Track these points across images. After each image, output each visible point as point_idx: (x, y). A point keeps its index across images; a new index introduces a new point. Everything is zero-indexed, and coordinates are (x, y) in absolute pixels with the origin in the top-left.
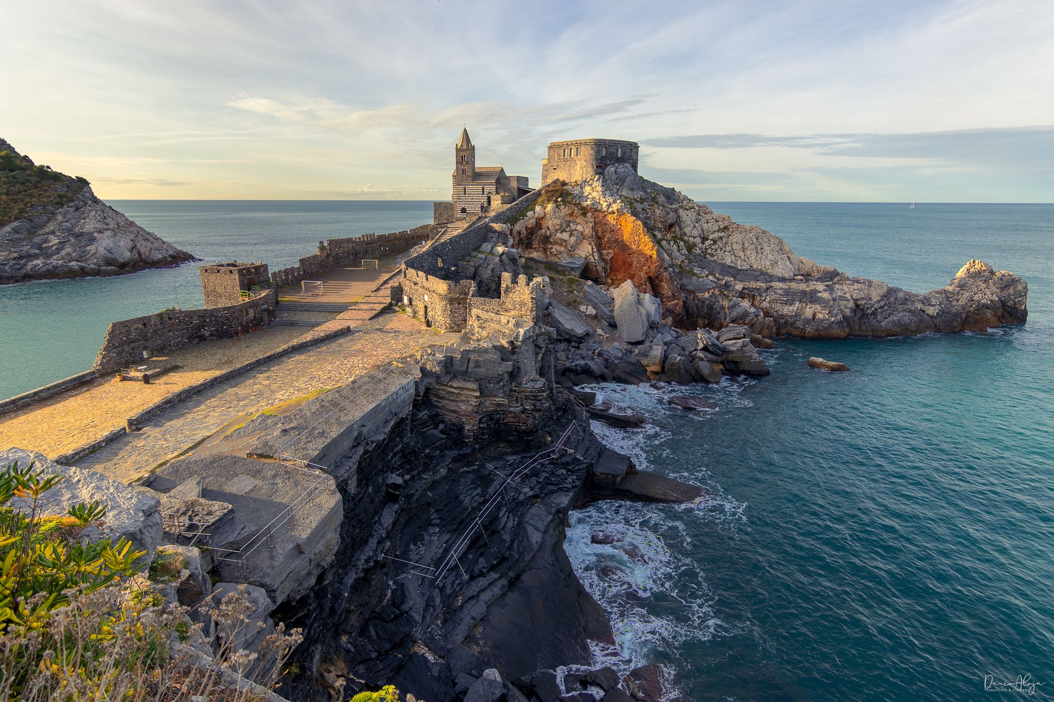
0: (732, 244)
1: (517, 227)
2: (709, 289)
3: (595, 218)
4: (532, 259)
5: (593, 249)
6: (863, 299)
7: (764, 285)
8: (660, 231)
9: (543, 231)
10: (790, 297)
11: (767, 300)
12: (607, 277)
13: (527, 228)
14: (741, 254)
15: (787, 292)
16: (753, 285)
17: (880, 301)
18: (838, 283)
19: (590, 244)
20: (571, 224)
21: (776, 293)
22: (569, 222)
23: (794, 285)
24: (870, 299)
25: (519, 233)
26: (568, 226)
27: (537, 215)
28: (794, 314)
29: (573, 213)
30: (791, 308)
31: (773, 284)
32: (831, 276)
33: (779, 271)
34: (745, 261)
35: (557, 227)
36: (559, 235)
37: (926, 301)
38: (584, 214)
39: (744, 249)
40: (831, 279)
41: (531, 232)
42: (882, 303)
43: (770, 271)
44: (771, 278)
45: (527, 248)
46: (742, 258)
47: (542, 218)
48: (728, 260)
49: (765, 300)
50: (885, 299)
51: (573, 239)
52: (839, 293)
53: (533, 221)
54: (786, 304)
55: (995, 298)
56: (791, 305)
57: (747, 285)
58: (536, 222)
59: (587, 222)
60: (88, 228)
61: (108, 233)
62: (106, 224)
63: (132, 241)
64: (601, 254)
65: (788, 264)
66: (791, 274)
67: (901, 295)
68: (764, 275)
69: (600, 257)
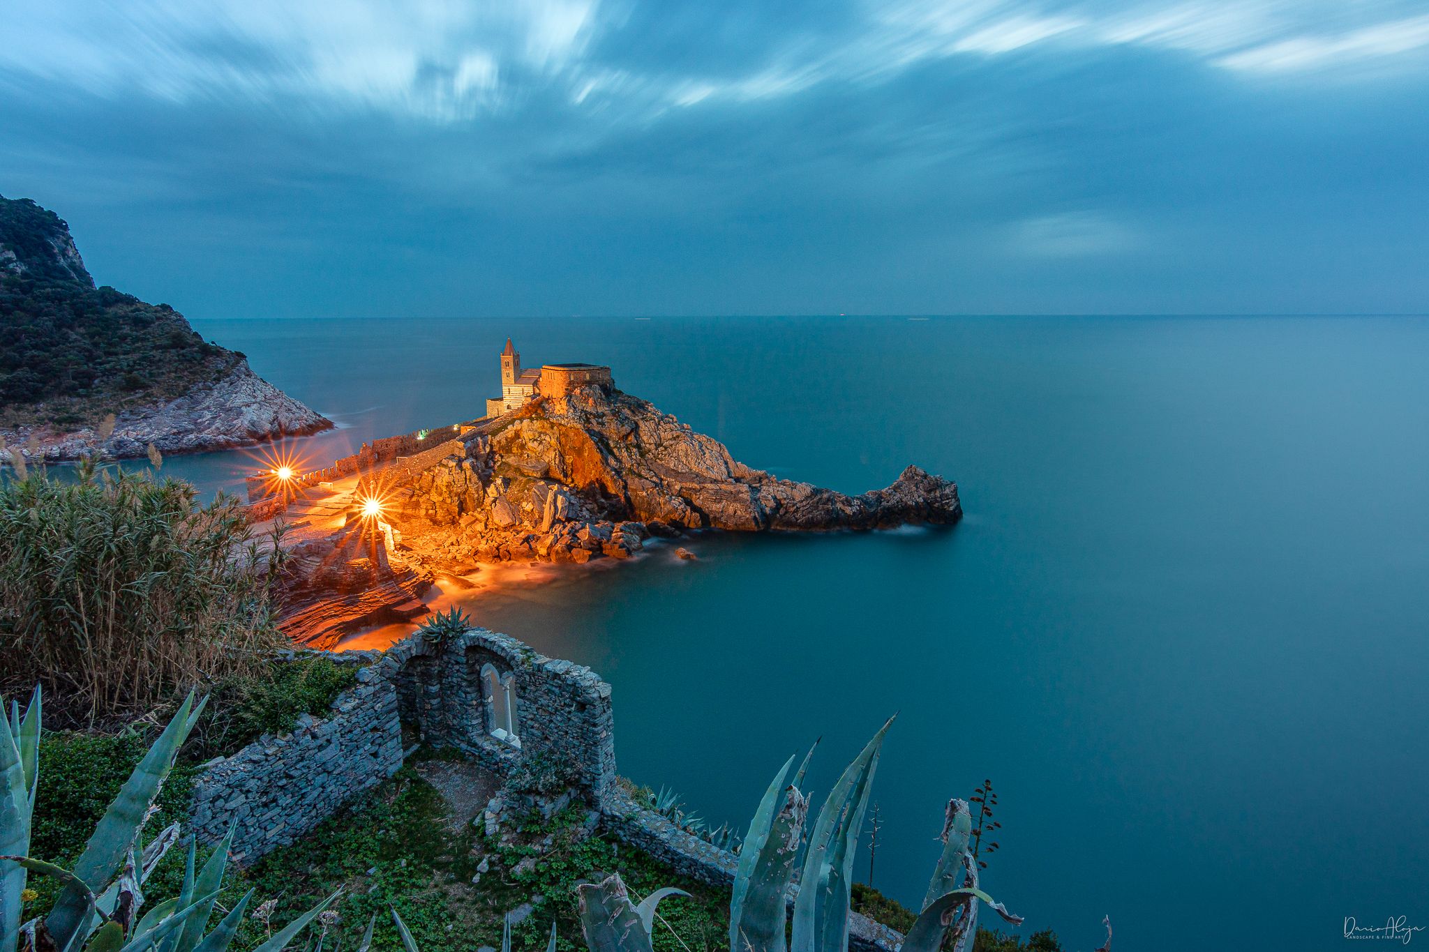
2: (648, 488)
3: (560, 431)
5: (555, 455)
7: (697, 486)
9: (520, 440)
11: (700, 498)
13: (507, 438)
22: (540, 433)
26: (539, 436)
27: (515, 428)
29: (543, 426)
31: (704, 485)
32: (760, 479)
36: (530, 444)
43: (706, 474)
47: (520, 430)
53: (512, 433)
56: (718, 503)
57: (685, 485)
58: (515, 433)
59: (554, 433)
60: (238, 402)
61: (255, 406)
62: (255, 397)
63: (275, 412)
64: (564, 459)
65: (723, 468)
66: (724, 477)
67: (826, 495)
68: (699, 478)
69: (563, 461)
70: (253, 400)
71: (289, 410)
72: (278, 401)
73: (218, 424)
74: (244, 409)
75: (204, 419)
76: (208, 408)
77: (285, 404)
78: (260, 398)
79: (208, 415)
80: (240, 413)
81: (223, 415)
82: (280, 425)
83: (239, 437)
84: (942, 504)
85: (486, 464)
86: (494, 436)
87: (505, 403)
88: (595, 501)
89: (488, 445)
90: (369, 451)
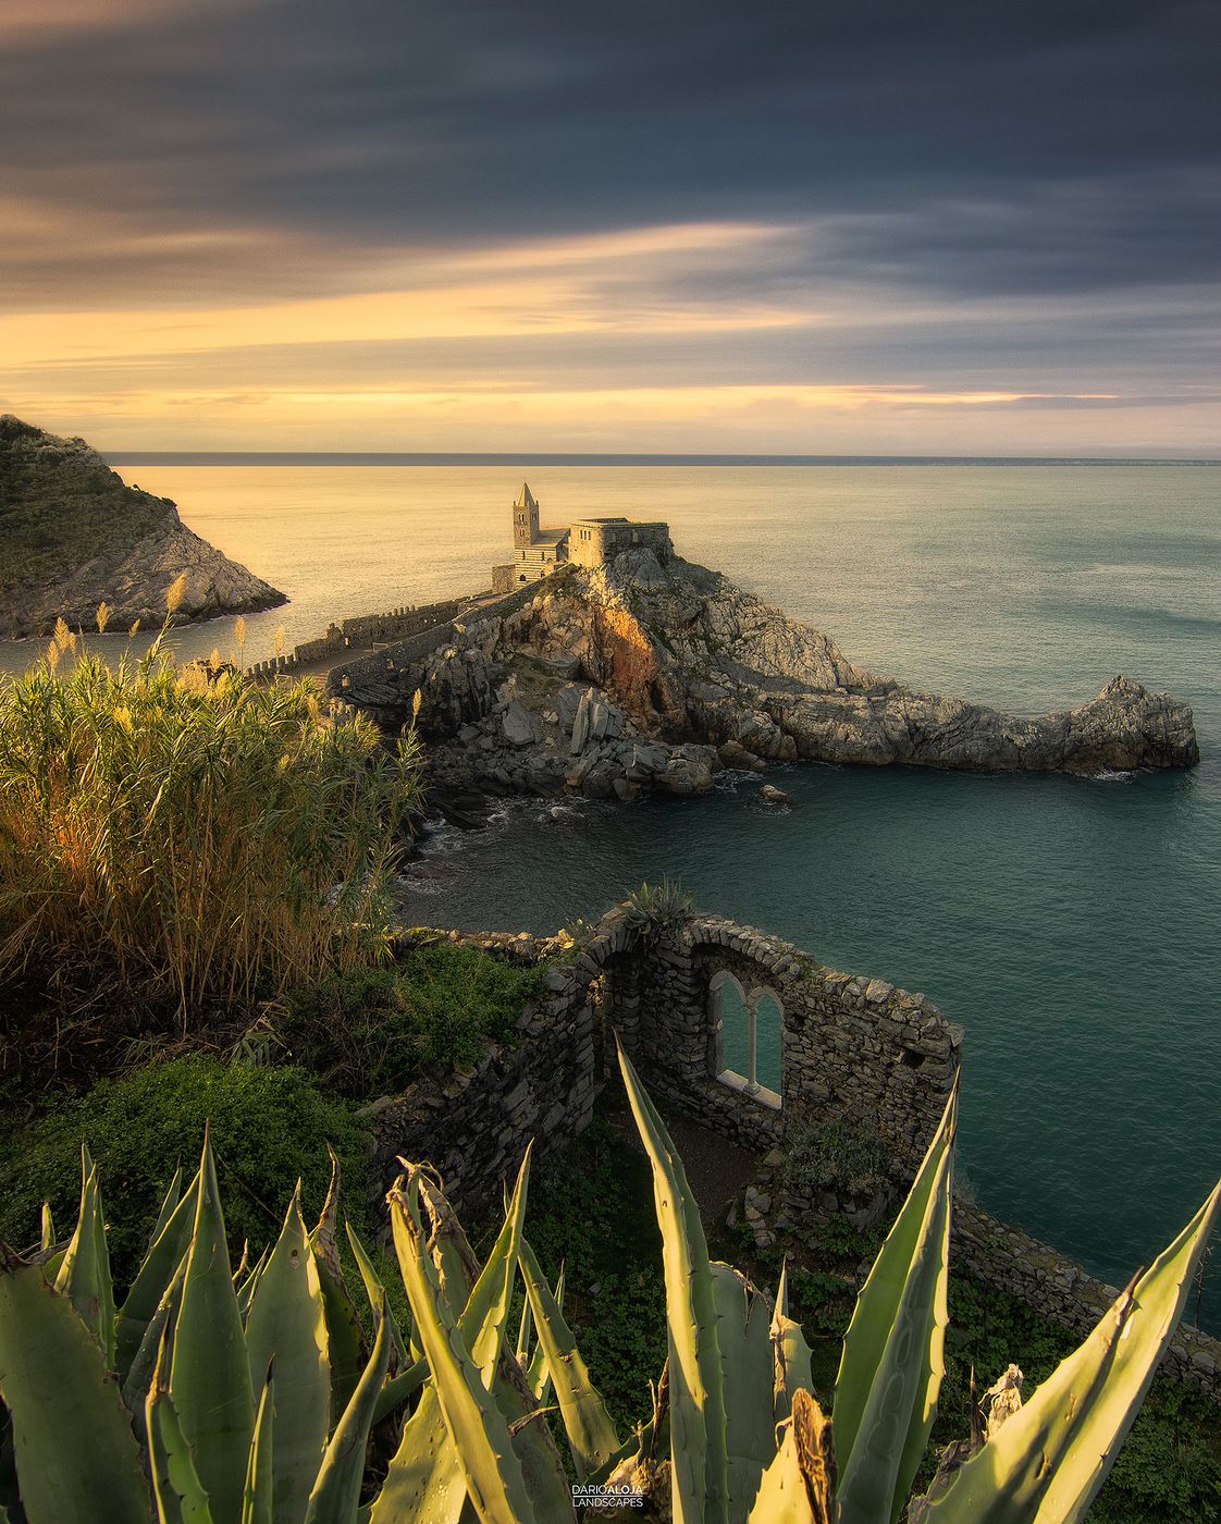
0: (764, 645)
1: (510, 621)
2: (720, 698)
4: (523, 655)
5: (590, 646)
6: (922, 720)
8: (673, 627)
9: (541, 624)
10: (823, 712)
12: (604, 677)
13: (522, 621)
14: (772, 658)
15: (820, 707)
16: (779, 695)
17: (949, 724)
18: (894, 698)
19: (588, 640)
20: (571, 618)
21: (806, 707)
23: (830, 698)
24: (936, 721)
25: (512, 626)
27: (534, 607)
28: (825, 733)
30: (823, 727)
32: (887, 690)
33: (814, 680)
34: (775, 666)
35: (555, 621)
36: (555, 630)
37: (1019, 728)
38: (585, 608)
39: (776, 652)
40: (886, 693)
41: (528, 625)
42: (952, 727)
43: (803, 680)
44: (803, 688)
45: (523, 642)
46: (773, 662)
47: (540, 611)
48: (754, 666)
49: (793, 715)
50: (959, 722)
51: (569, 635)
52: (891, 712)
53: (530, 614)
54: (817, 720)
55: (1133, 729)
57: (773, 695)
59: (587, 617)
60: (166, 566)
61: (187, 571)
64: (602, 652)
65: (830, 672)
66: (831, 685)
67: (984, 717)
68: (794, 684)
69: (600, 655)
71: (230, 577)
72: (215, 564)
75: (125, 587)
76: (130, 572)
77: (224, 568)
78: (194, 559)
81: (147, 583)
82: (218, 597)
84: (1167, 737)
85: (495, 656)
86: (505, 617)
87: (518, 573)
88: (644, 713)
89: (497, 631)
90: (337, 635)
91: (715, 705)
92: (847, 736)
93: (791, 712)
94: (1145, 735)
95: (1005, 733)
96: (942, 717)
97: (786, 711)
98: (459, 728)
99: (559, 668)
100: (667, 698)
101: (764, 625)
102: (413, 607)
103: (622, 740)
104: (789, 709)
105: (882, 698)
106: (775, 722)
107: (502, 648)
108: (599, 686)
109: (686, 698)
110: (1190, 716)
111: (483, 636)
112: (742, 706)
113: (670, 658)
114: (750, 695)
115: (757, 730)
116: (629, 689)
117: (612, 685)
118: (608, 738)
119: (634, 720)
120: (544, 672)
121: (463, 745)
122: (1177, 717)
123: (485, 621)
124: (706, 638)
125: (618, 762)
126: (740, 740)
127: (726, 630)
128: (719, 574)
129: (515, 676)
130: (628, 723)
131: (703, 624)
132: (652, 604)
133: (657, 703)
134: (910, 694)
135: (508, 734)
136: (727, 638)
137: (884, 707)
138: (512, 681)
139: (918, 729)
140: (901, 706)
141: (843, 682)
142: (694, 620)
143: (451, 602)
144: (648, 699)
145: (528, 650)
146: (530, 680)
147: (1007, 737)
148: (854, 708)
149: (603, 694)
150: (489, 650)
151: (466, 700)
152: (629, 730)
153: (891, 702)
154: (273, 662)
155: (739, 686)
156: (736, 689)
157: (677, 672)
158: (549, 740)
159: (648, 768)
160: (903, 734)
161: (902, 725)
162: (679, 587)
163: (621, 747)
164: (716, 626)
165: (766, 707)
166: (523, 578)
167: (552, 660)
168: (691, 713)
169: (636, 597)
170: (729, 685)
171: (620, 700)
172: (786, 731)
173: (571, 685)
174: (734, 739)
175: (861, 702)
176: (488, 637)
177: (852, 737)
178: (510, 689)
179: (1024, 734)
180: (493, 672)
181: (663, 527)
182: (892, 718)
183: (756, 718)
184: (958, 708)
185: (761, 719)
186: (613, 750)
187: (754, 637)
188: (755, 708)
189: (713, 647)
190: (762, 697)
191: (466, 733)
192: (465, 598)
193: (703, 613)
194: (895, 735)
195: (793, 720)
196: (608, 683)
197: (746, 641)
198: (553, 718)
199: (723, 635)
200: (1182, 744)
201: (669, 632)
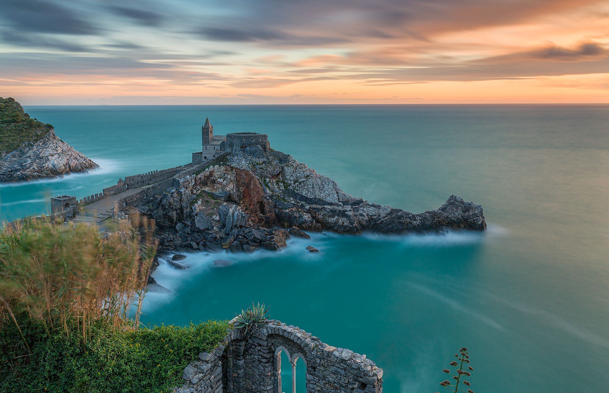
0: (308, 184)
1: (199, 176)
2: (289, 208)
3: (236, 172)
4: (204, 191)
5: (234, 186)
6: (374, 215)
7: (320, 207)
8: (269, 178)
9: (213, 177)
10: (333, 213)
11: (322, 214)
12: (240, 200)
13: (205, 176)
14: (311, 190)
15: (332, 211)
16: (314, 206)
17: (385, 217)
18: (362, 206)
19: (233, 184)
20: (226, 175)
21: (326, 211)
22: (225, 173)
23: (336, 207)
24: (380, 216)
25: (200, 179)
26: (224, 175)
27: (210, 170)
28: (334, 222)
29: (227, 169)
30: (332, 219)
31: (325, 206)
32: (358, 203)
33: (329, 199)
34: (312, 194)
35: (219, 176)
36: (219, 180)
37: (414, 217)
38: (232, 170)
39: (313, 187)
40: (358, 204)
41: (207, 178)
42: (386, 218)
43: (324, 199)
44: (324, 203)
45: (204, 185)
46: (312, 192)
47: (213, 172)
48: (304, 193)
49: (320, 214)
50: (389, 216)
51: (225, 182)
52: (361, 212)
53: (208, 173)
54: (330, 217)
55: (460, 217)
56: (332, 217)
57: (312, 206)
58: (210, 173)
59: (233, 174)
60: (47, 154)
61: (56, 156)
62: (57, 151)
63: (67, 160)
64: (239, 189)
65: (335, 196)
66: (336, 201)
67: (400, 214)
68: (321, 202)
69: (238, 191)
70: (56, 152)
71: (76, 158)
72: (70, 153)
73: (35, 166)
74: (50, 157)
75: (27, 163)
76: (30, 157)
77: (73, 154)
78: (60, 151)
79: (29, 161)
80: (48, 160)
81: (38, 161)
82: (70, 167)
83: (45, 174)
84: (474, 220)
85: (192, 192)
86: (197, 175)
87: (203, 156)
88: (257, 215)
89: (193, 180)
90: (122, 183)
91: (287, 211)
92: (343, 223)
93: (320, 213)
94: (464, 219)
95: (409, 220)
96: (383, 213)
97: (317, 213)
98: (176, 224)
99: (220, 197)
100: (267, 208)
101: (308, 176)
102: (157, 171)
103: (247, 227)
104: (319, 212)
105: (358, 206)
106: (313, 218)
107: (196, 188)
108: (238, 204)
109: (275, 208)
110: (482, 211)
111: (187, 183)
112: (299, 211)
113: (268, 191)
114: (302, 206)
115: (306, 222)
116: (250, 205)
117: (243, 203)
118: (241, 227)
119: (253, 218)
120: (214, 198)
121: (176, 231)
122: (477, 212)
123: (188, 176)
124: (284, 183)
125: (245, 237)
126: (298, 226)
127: (292, 178)
128: (289, 155)
129: (201, 200)
130: (250, 220)
131: (282, 176)
132: (260, 168)
133: (263, 211)
134: (368, 205)
135: (197, 226)
136: (292, 182)
137: (358, 211)
138: (200, 202)
139: (372, 219)
140: (365, 209)
141: (341, 200)
142: (278, 175)
143: (174, 168)
144: (258, 209)
145: (207, 189)
146: (207, 201)
147: (409, 222)
148: (346, 211)
149: (239, 207)
150: (190, 189)
151: (179, 211)
152: (250, 223)
153: (361, 208)
154: (92, 196)
155: (298, 202)
156: (296, 204)
157: (271, 197)
158: (215, 228)
159: (258, 239)
160: (366, 221)
161: (366, 218)
162: (272, 161)
163: (247, 230)
164: (288, 177)
165: (309, 211)
166: (205, 158)
167: (217, 193)
168: (277, 215)
169: (254, 165)
170: (293, 202)
171: (246, 209)
172: (318, 221)
173: (225, 204)
174: (295, 226)
175: (348, 208)
176: (190, 184)
177: (345, 224)
178: (198, 206)
179: (415, 220)
180: (191, 199)
181: (265, 136)
182: (361, 215)
183: (304, 216)
184: (389, 210)
185: (307, 217)
186: (243, 232)
187: (304, 182)
188: (304, 212)
189: (287, 186)
190: (307, 207)
191: (179, 226)
192: (180, 167)
193: (282, 172)
194: (364, 223)
195: (321, 216)
196: (242, 202)
197: (300, 183)
198: (217, 218)
199: (290, 181)
200: (480, 223)
201: (268, 180)
